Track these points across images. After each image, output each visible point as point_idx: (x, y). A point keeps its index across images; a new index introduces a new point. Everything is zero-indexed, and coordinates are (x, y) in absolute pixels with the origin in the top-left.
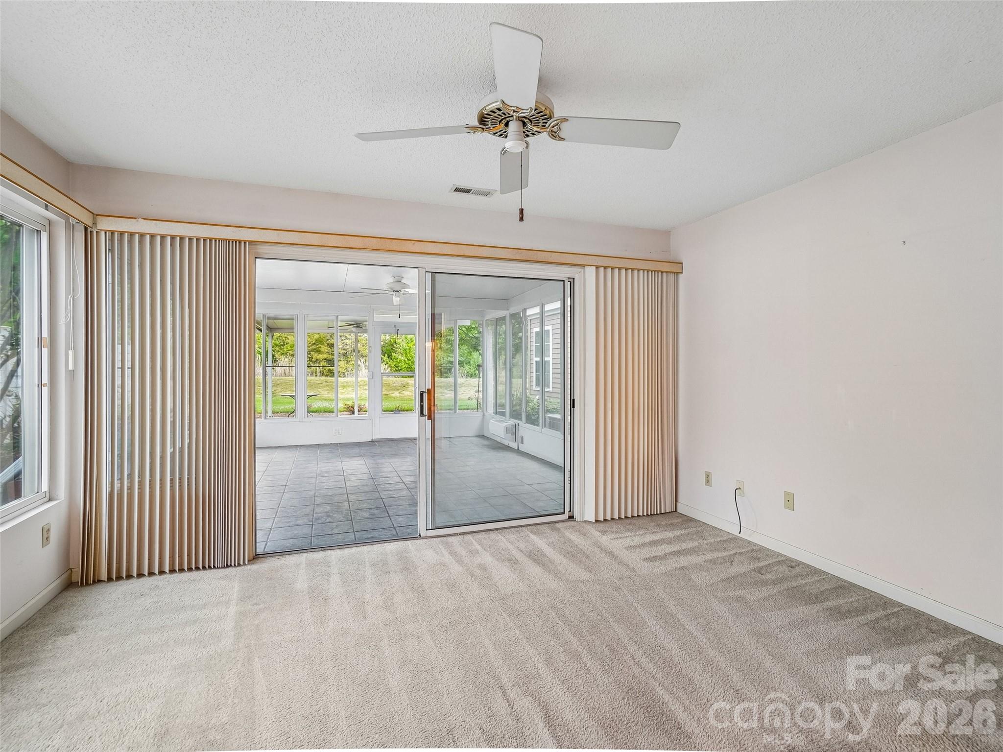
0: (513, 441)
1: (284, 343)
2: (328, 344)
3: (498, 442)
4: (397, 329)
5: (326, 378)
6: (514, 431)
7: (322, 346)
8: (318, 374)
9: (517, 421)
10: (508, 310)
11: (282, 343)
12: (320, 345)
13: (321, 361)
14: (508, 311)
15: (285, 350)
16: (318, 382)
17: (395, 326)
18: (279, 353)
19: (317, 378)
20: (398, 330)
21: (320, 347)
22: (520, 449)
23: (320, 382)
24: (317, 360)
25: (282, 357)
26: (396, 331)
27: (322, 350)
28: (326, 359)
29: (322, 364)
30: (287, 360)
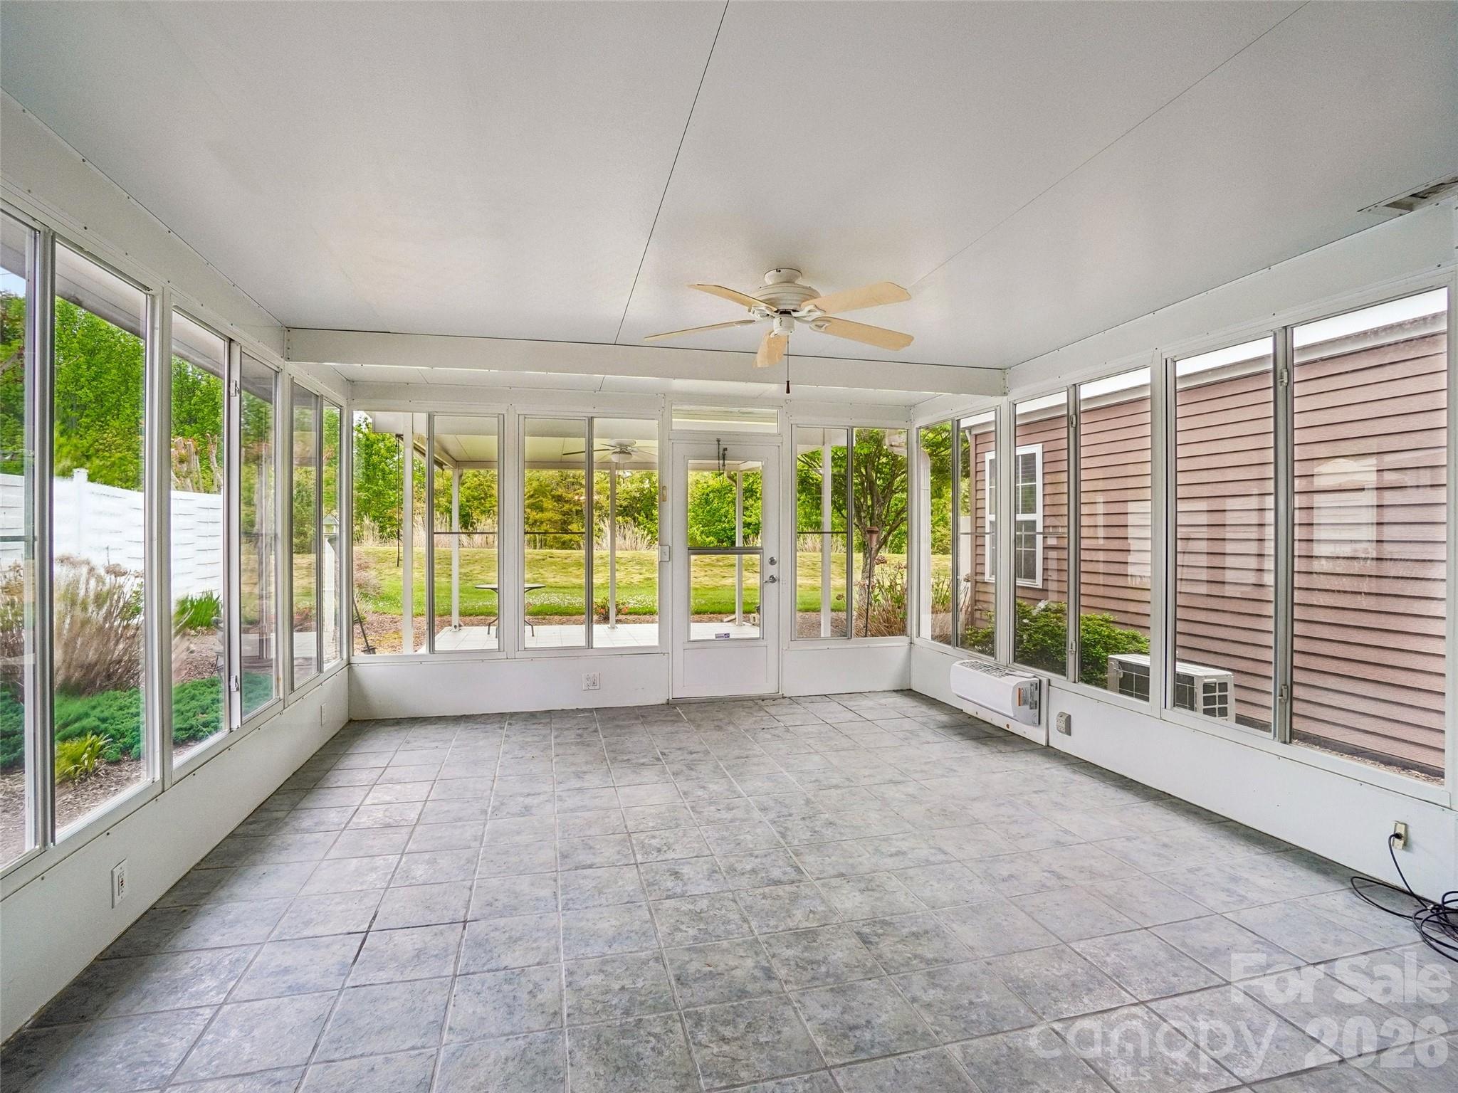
0: (1033, 724)
1: (486, 494)
2: (553, 497)
3: (970, 717)
4: (722, 447)
5: (551, 551)
6: (1033, 700)
7: (544, 500)
8: (538, 545)
9: (1045, 675)
10: (1005, 394)
11: (483, 496)
12: (541, 498)
13: (542, 523)
14: (1005, 398)
15: (488, 505)
16: (538, 557)
17: (718, 441)
18: (478, 511)
19: (537, 551)
20: (725, 449)
21: (542, 501)
22: (1051, 744)
23: (541, 557)
24: (536, 521)
25: (483, 518)
26: (721, 452)
27: (545, 505)
28: (549, 520)
29: (544, 527)
30: (489, 521)
